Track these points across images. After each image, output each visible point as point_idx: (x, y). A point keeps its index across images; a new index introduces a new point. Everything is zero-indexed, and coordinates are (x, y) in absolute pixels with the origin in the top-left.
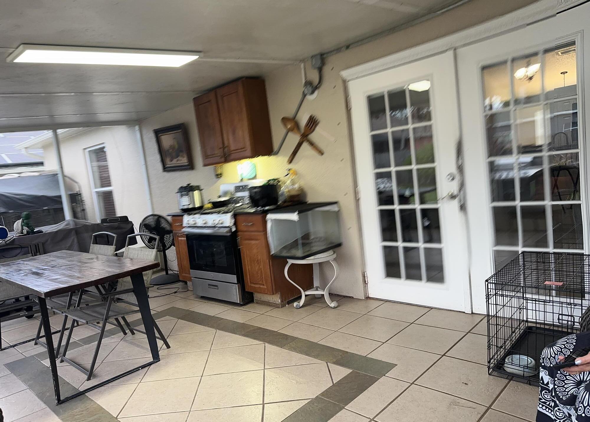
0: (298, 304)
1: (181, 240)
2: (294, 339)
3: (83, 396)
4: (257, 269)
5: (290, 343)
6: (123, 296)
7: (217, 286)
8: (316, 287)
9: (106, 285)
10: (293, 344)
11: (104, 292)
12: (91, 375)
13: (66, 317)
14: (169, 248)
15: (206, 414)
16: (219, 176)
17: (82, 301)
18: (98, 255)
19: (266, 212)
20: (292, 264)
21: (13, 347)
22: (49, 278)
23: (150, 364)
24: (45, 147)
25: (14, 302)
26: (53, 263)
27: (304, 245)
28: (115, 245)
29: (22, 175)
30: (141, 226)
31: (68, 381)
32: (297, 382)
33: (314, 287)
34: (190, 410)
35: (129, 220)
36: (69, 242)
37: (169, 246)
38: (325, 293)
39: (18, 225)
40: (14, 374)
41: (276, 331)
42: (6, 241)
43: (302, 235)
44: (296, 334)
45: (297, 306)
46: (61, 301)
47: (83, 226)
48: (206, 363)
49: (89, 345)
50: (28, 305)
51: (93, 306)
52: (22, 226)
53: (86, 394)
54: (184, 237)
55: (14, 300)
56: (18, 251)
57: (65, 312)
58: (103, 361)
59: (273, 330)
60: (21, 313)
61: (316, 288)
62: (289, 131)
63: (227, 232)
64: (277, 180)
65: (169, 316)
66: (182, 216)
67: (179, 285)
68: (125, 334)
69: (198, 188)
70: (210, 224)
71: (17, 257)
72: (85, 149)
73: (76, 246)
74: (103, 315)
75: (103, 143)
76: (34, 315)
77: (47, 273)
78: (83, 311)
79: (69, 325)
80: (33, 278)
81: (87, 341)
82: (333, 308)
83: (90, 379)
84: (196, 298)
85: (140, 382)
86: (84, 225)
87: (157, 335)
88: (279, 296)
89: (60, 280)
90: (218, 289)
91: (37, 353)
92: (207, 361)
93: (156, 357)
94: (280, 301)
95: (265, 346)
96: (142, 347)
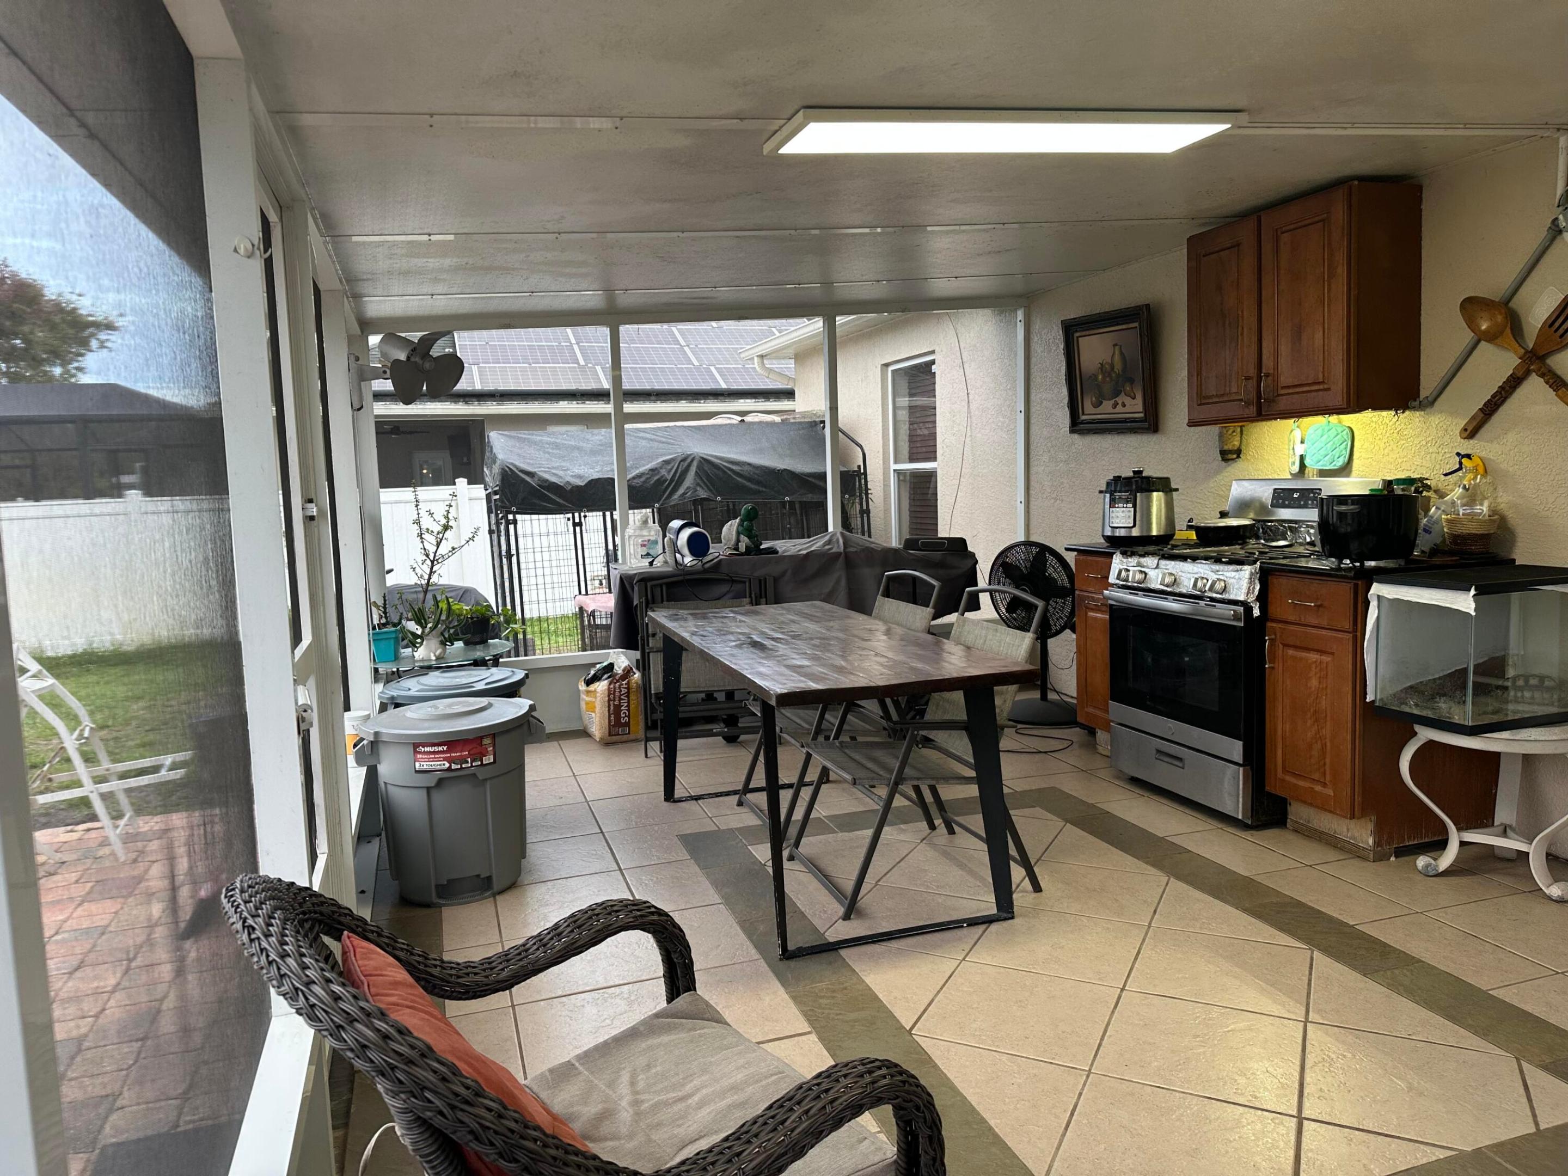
0: (1433, 862)
1: (1096, 618)
2: (1408, 961)
3: (833, 954)
4: (1309, 735)
5: (1395, 971)
6: (939, 736)
7: (1180, 759)
8: (1502, 824)
9: (903, 700)
10: (1405, 975)
11: (895, 716)
12: (851, 910)
13: (809, 756)
14: (1058, 633)
15: (1132, 1094)
16: (1230, 455)
17: (845, 727)
18: (894, 626)
19: (1369, 577)
20: (1431, 744)
21: (696, 800)
22: (786, 663)
23: (988, 920)
24: (802, 355)
25: (703, 700)
26: (794, 627)
27: (1480, 690)
28: (934, 607)
29: (748, 419)
30: (996, 567)
31: (803, 910)
32: (1410, 1088)
33: (1496, 823)
34: (1090, 1070)
35: (970, 549)
36: (828, 583)
37: (1058, 627)
38: (1535, 851)
39: (730, 529)
40: (696, 861)
41: (1352, 923)
42: (704, 561)
43: (1481, 661)
44: (1416, 948)
45: (1427, 866)
46: (801, 718)
47: (863, 550)
48: (1136, 959)
49: (851, 834)
50: (730, 712)
51: (868, 744)
52: (738, 533)
53: (843, 952)
54: (1102, 612)
55: (703, 695)
56: (724, 588)
57: (808, 746)
58: (879, 881)
59: (1340, 918)
60: (717, 728)
61: (1502, 828)
62: (1481, 337)
63: (1236, 617)
64: (1420, 484)
65: (1041, 807)
66: (1111, 555)
67: (1074, 733)
68: (932, 827)
69: (1164, 485)
70: (1186, 586)
71: (720, 602)
72: (887, 365)
73: (842, 594)
74: (891, 772)
75: (933, 352)
76: (738, 737)
77: (782, 649)
78: (846, 751)
79: (812, 775)
80: (754, 656)
81: (848, 823)
82: (1555, 901)
83: (849, 919)
84: (1118, 778)
85: (964, 959)
86: (867, 548)
87: (1013, 851)
88: (1371, 826)
89: (809, 670)
90: (1183, 768)
91: (742, 825)
92: (1139, 953)
93: (1006, 909)
94: (1371, 841)
95: (1312, 959)
96: (971, 873)
